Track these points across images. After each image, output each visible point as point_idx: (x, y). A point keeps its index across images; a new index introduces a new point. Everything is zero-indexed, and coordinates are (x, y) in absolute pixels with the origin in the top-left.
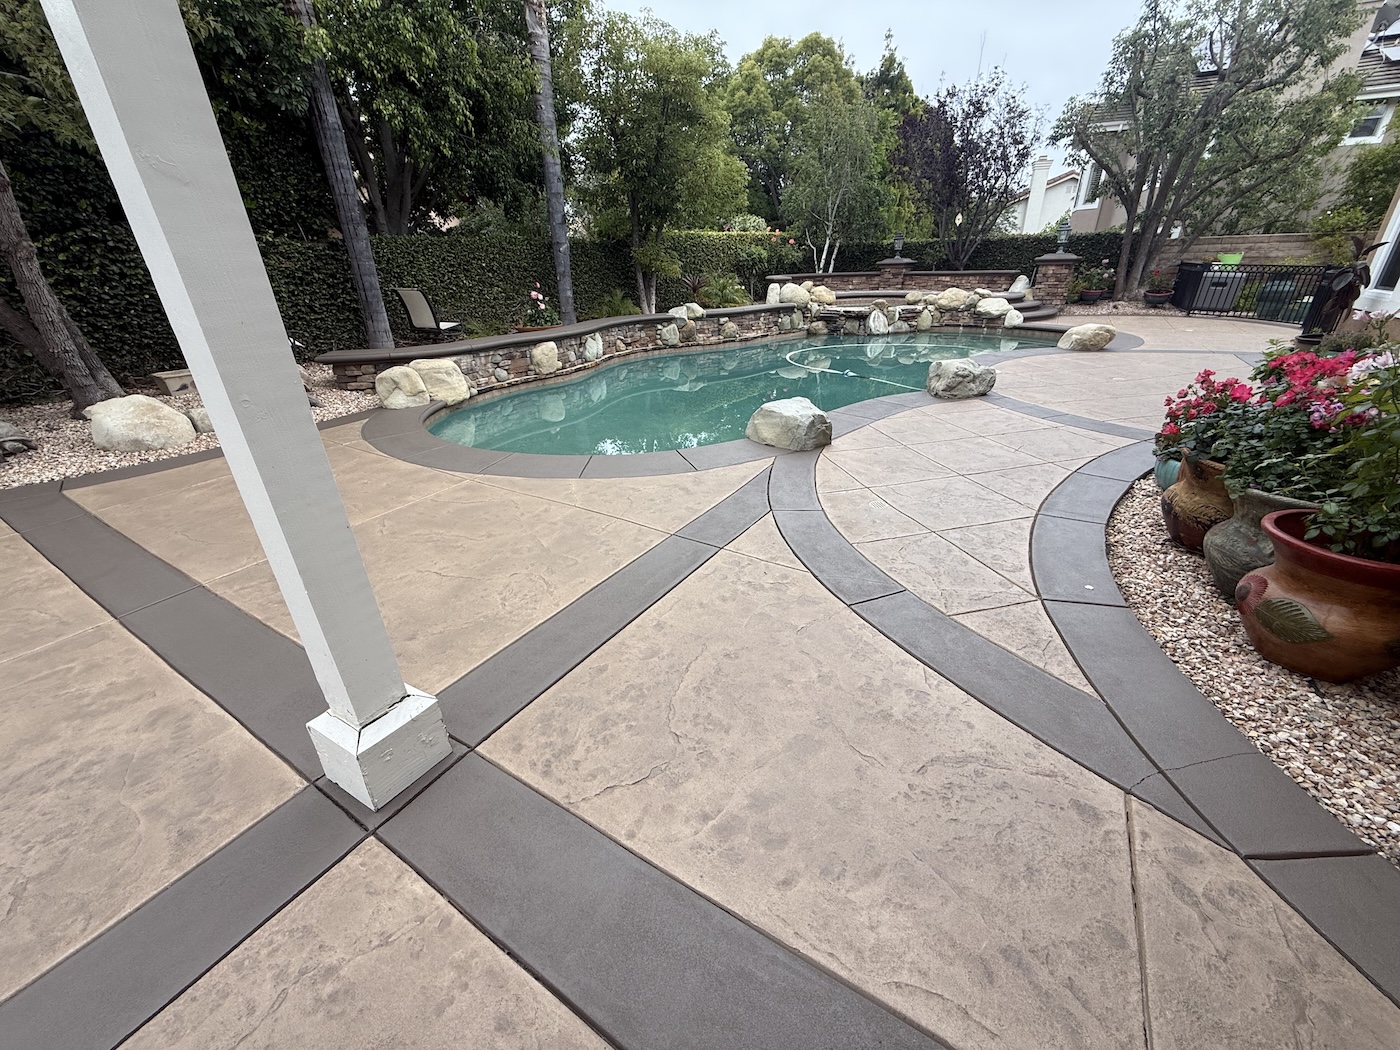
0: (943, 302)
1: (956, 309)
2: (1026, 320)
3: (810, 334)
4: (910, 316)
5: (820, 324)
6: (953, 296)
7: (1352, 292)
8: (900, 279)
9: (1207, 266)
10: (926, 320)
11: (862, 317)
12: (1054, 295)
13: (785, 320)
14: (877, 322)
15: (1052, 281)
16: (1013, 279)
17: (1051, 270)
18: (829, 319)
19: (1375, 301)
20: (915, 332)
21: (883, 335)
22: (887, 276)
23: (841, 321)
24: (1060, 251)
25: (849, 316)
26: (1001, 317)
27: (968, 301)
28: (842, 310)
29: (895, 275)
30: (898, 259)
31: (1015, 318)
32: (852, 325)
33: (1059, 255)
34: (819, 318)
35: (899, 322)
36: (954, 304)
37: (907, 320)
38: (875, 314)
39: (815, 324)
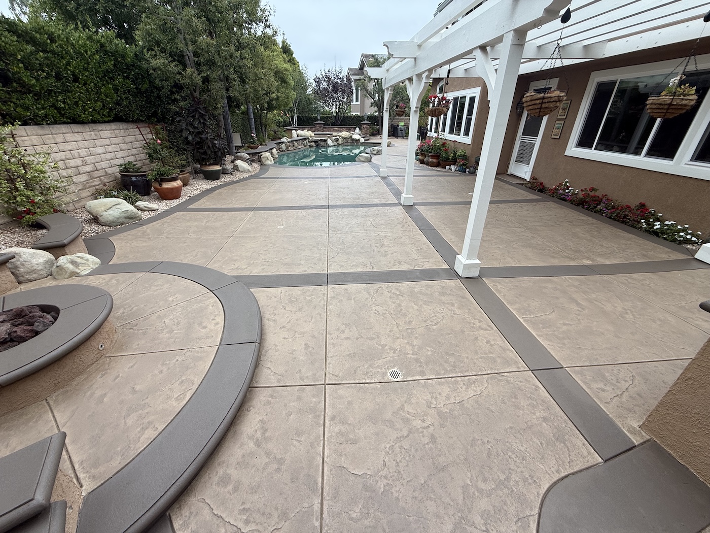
0: (343, 136)
1: (347, 138)
2: (365, 140)
3: (311, 146)
4: (337, 140)
5: (313, 143)
6: (345, 134)
7: (427, 133)
8: (322, 128)
9: (398, 126)
10: (340, 141)
11: (325, 141)
12: (367, 133)
13: (305, 142)
14: (330, 142)
15: (366, 129)
16: (355, 128)
17: (365, 126)
18: (315, 142)
19: (430, 134)
20: (339, 145)
21: (332, 146)
22: (317, 127)
23: (319, 142)
24: (366, 121)
25: (321, 141)
26: (359, 140)
27: (350, 136)
28: (319, 138)
29: (320, 127)
30: (319, 122)
31: (362, 140)
32: (323, 143)
33: (366, 122)
34: (312, 142)
35: (335, 142)
36: (346, 136)
37: (336, 141)
38: (329, 139)
39: (311, 143)
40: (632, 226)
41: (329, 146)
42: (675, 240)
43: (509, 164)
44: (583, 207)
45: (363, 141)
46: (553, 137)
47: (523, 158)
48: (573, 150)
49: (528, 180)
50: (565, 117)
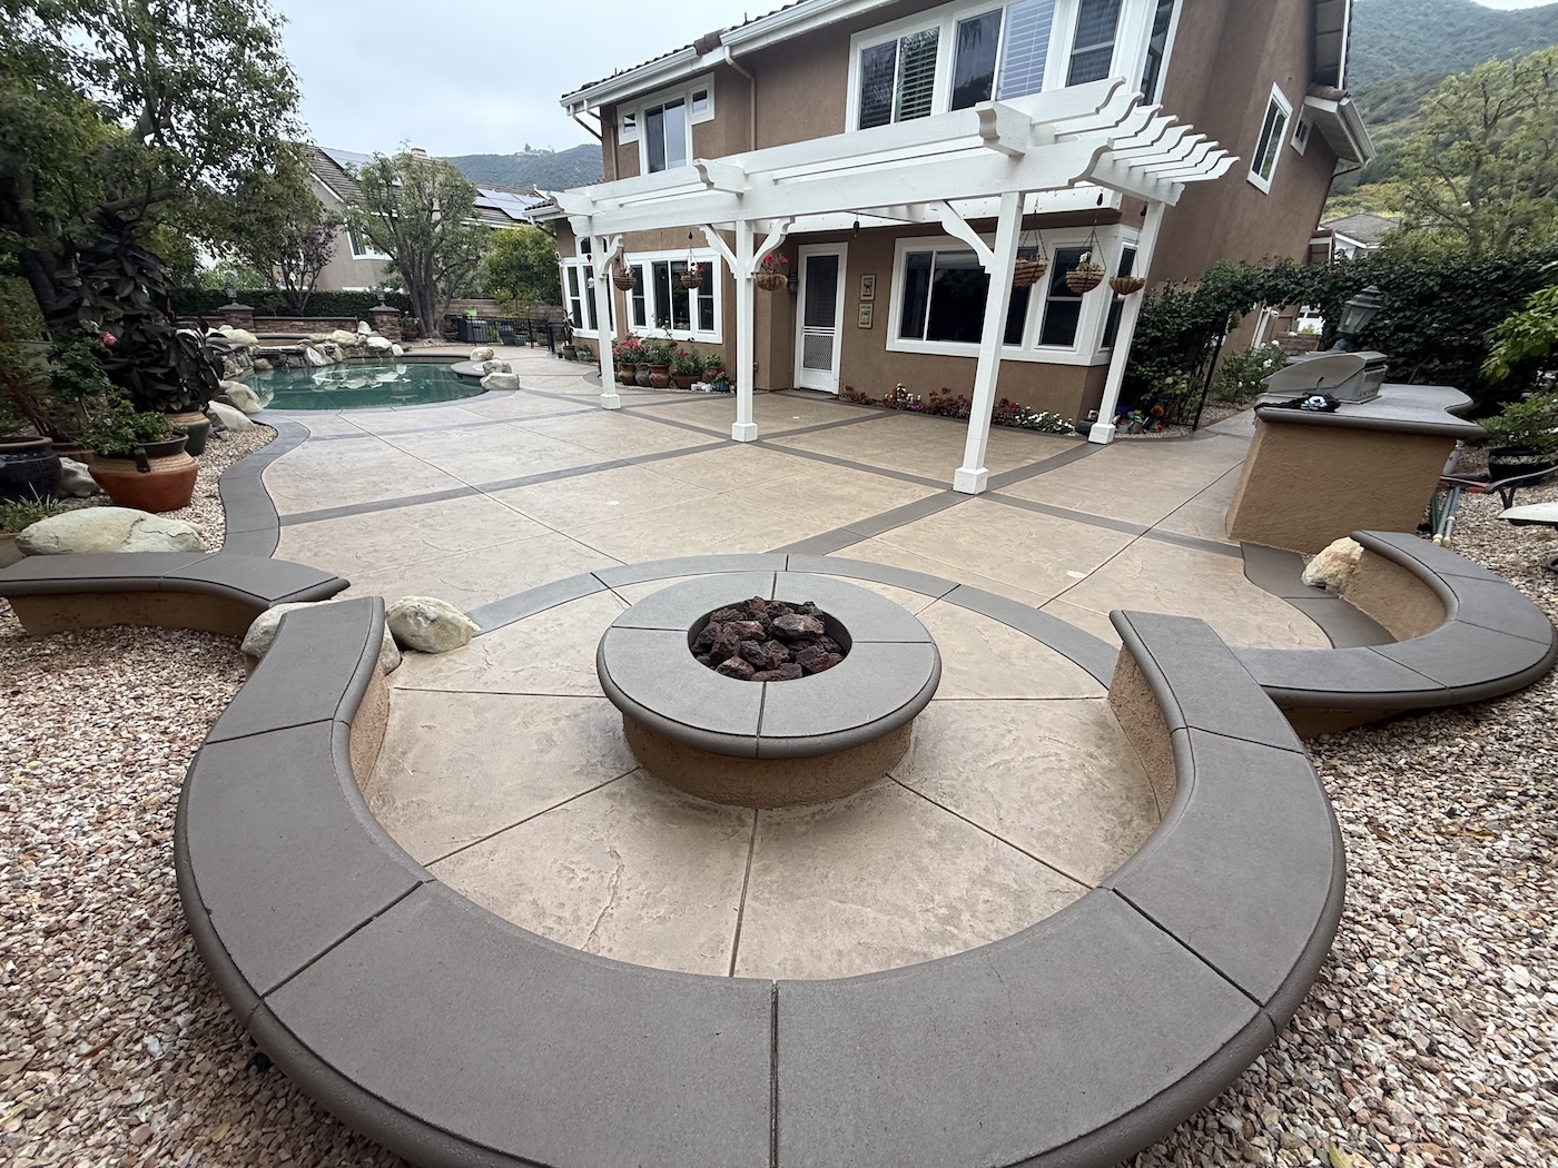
0: (341, 341)
1: (353, 345)
2: (404, 350)
5: (262, 362)
6: (342, 335)
10: (339, 354)
11: (301, 354)
14: (314, 356)
15: (389, 326)
16: (356, 324)
18: (270, 356)
20: (337, 363)
21: (324, 366)
23: (282, 358)
25: (289, 353)
26: (388, 350)
27: (358, 340)
28: (280, 348)
31: (397, 350)
32: (293, 360)
33: (383, 308)
34: (260, 356)
35: (328, 357)
36: (350, 342)
37: (329, 354)
38: (309, 350)
39: (260, 361)
40: (1010, 426)
41: (315, 367)
42: (1055, 431)
43: (793, 372)
44: (942, 415)
45: (402, 352)
46: (860, 326)
47: (818, 358)
48: (896, 343)
49: (836, 392)
50: (872, 298)
